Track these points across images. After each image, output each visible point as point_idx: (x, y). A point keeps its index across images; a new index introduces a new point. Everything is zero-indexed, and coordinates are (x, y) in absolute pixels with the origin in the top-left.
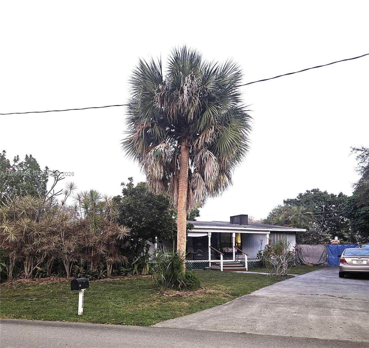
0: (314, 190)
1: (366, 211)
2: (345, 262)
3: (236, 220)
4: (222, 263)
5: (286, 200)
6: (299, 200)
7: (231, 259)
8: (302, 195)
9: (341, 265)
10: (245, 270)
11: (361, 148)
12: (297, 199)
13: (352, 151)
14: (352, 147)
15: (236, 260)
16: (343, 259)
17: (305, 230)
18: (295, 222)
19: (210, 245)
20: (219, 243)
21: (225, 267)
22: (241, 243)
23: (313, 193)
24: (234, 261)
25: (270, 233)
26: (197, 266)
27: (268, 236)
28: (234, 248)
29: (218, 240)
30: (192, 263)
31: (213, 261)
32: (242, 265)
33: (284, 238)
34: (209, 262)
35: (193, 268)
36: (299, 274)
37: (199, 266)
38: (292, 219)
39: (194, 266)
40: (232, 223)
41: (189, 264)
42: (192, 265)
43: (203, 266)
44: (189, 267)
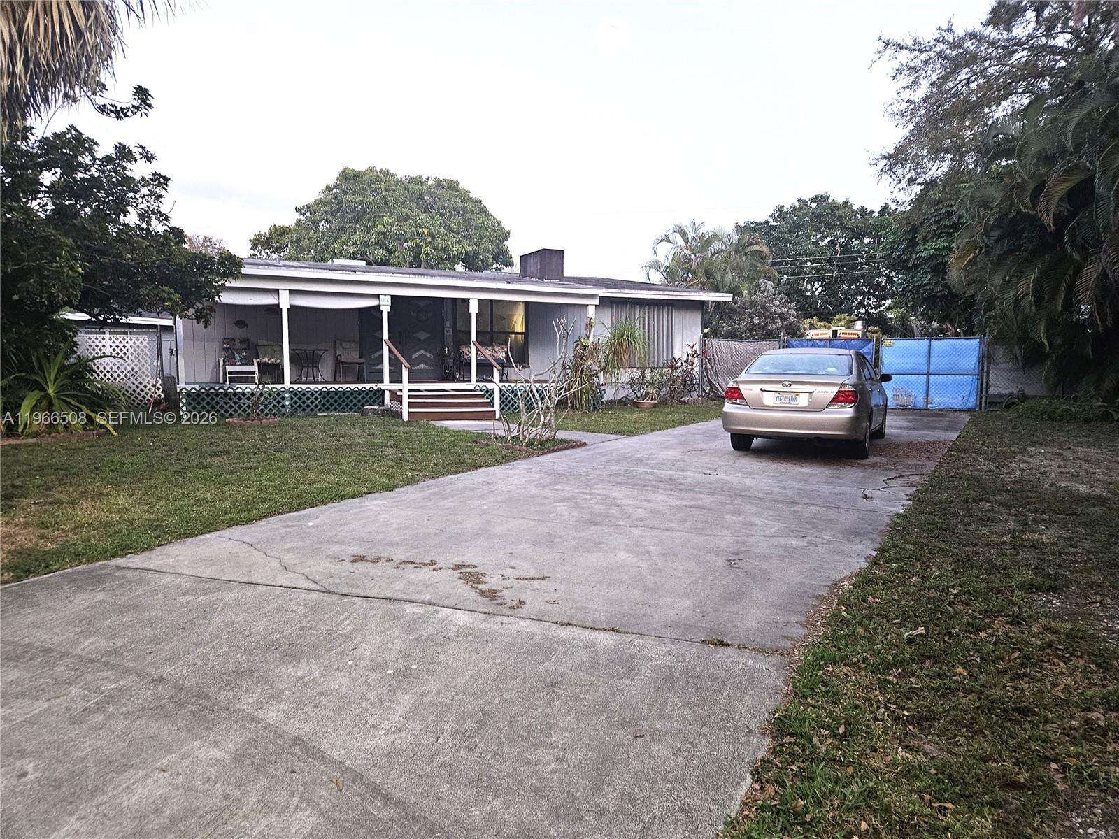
0: (817, 197)
1: (935, 249)
2: (741, 397)
3: (531, 265)
4: (405, 394)
5: (742, 224)
6: (775, 224)
7: (464, 381)
8: (785, 210)
9: (728, 407)
10: (490, 416)
11: (910, 43)
12: (770, 220)
13: (881, 49)
14: (883, 38)
15: (481, 384)
16: (735, 386)
17: (728, 297)
18: (708, 274)
19: (386, 335)
20: (449, 332)
21: (415, 407)
22: (526, 334)
23: (814, 205)
24: (472, 387)
25: (598, 303)
26: (336, 401)
27: (591, 311)
28: (473, 349)
29: (448, 324)
30: (316, 392)
31: (395, 387)
32: (489, 400)
33: (663, 321)
34: (384, 391)
35: (324, 409)
36: (630, 433)
37: (344, 401)
38: (700, 264)
39: (328, 401)
40: (524, 274)
41: (308, 395)
42: (316, 398)
43: (359, 401)
44: (308, 406)
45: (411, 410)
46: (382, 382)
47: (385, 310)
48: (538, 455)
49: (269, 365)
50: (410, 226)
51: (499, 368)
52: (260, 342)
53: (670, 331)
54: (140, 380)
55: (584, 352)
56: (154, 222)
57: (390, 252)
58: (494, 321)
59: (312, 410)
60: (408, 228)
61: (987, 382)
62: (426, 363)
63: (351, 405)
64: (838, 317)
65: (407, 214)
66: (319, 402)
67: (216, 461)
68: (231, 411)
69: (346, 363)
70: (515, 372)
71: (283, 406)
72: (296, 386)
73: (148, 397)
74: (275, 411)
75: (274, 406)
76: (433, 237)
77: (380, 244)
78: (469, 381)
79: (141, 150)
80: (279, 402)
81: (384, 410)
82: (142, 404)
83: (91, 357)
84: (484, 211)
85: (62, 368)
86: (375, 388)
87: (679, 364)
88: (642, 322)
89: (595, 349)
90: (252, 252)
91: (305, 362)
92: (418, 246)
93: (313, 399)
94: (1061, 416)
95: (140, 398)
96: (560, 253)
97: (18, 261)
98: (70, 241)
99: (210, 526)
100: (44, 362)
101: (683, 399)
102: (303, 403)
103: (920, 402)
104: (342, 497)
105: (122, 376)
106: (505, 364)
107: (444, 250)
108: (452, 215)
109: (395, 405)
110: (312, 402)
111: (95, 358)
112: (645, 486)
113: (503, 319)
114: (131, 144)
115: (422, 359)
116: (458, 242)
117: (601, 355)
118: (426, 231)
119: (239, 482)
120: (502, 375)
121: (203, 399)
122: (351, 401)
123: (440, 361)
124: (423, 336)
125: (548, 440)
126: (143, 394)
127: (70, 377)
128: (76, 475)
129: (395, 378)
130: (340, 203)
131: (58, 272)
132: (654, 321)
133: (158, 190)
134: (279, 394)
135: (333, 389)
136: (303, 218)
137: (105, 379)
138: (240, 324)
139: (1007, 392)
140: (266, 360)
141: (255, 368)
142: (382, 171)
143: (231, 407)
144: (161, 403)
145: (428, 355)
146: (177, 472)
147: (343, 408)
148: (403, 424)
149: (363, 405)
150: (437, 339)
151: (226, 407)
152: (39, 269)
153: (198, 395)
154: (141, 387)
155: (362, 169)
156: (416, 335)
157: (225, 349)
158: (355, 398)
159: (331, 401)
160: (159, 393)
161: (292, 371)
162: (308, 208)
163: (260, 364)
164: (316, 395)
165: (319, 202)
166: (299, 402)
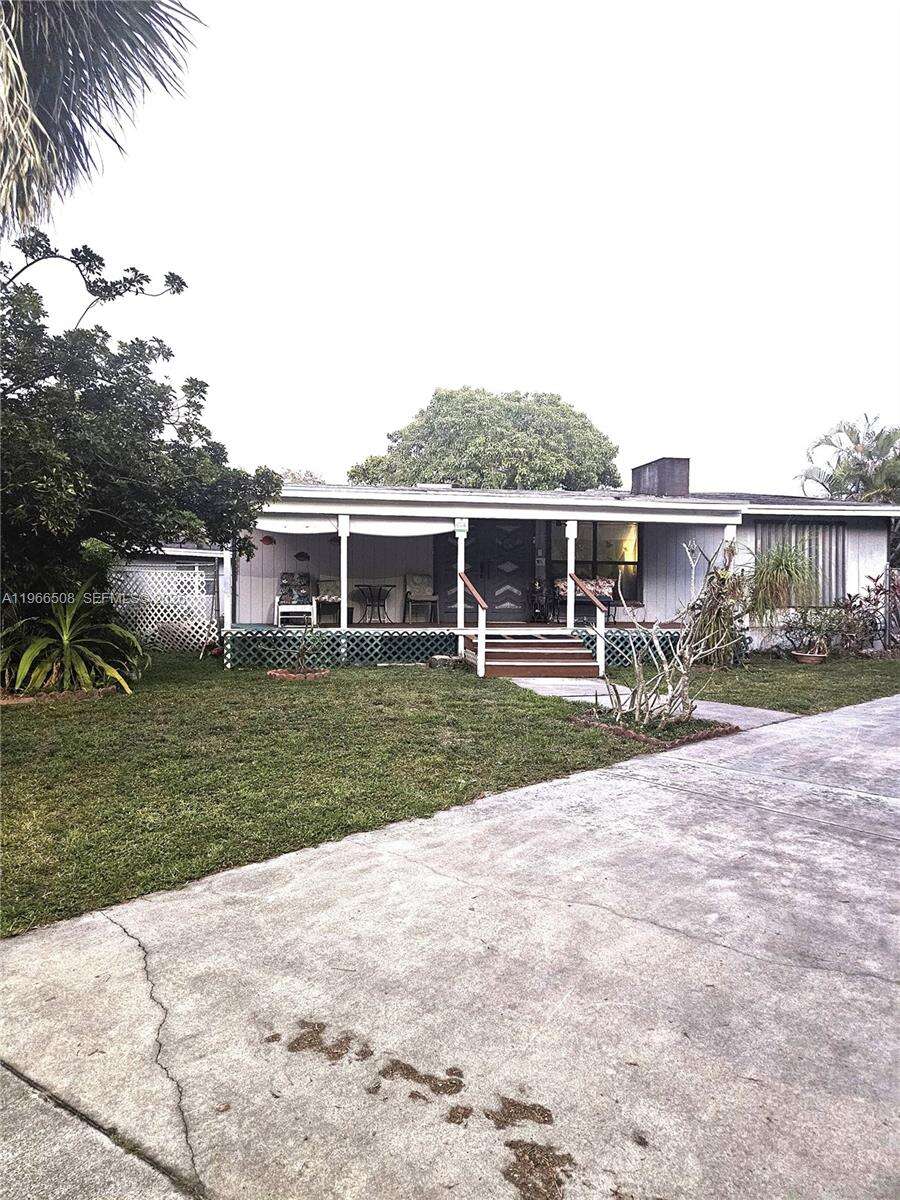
3: (647, 478)
4: (481, 642)
7: (558, 625)
10: (591, 673)
15: (580, 630)
18: (891, 482)
19: (460, 568)
20: (541, 562)
21: (493, 659)
22: (639, 564)
24: (568, 633)
25: (740, 522)
26: (400, 649)
27: (730, 533)
28: (570, 583)
29: (540, 553)
30: (377, 637)
31: (470, 632)
32: (590, 651)
33: (830, 544)
34: (457, 636)
35: (385, 658)
36: (803, 709)
37: (409, 649)
38: (879, 471)
39: (390, 649)
40: (637, 491)
41: (368, 641)
42: (377, 645)
43: (427, 649)
44: (367, 655)
45: (488, 663)
46: (455, 624)
47: (462, 536)
48: (666, 749)
49: (330, 604)
50: (505, 446)
51: (605, 609)
52: (322, 578)
53: (840, 559)
54: (196, 620)
55: (721, 588)
57: (482, 475)
58: (599, 549)
59: (372, 659)
60: (502, 448)
62: (512, 601)
63: (418, 654)
65: (502, 433)
66: (380, 650)
68: (279, 660)
69: (417, 602)
70: (625, 613)
71: (338, 654)
72: (353, 631)
73: (202, 640)
74: (328, 660)
75: (328, 654)
76: (530, 457)
77: (472, 467)
78: (565, 624)
79: (156, 345)
80: (333, 650)
81: (456, 661)
82: (197, 647)
84: (587, 426)
86: (447, 633)
87: (857, 603)
88: (807, 546)
89: (738, 584)
91: (368, 598)
92: (513, 468)
93: (372, 645)
95: (195, 640)
96: (685, 462)
101: (864, 651)
102: (361, 652)
105: (179, 616)
106: (611, 603)
107: (542, 470)
108: (552, 432)
109: (470, 654)
110: (372, 650)
112: (879, 840)
113: (609, 545)
115: (508, 596)
116: (558, 461)
117: (746, 591)
118: (522, 450)
120: (608, 615)
121: (249, 645)
122: (418, 649)
123: (530, 599)
124: (508, 567)
125: (678, 722)
126: (198, 636)
129: (472, 622)
130: (432, 427)
132: (817, 545)
133: (196, 399)
134: (333, 640)
135: (396, 634)
136: (395, 445)
138: (301, 556)
140: (326, 597)
141: (312, 609)
142: (477, 392)
143: (280, 655)
145: (515, 591)
147: (408, 657)
148: (478, 680)
149: (432, 654)
150: (526, 571)
153: (244, 641)
154: (196, 628)
155: (456, 388)
156: (501, 567)
157: (283, 585)
158: (423, 645)
159: (395, 648)
160: (214, 635)
161: (350, 612)
162: (400, 434)
163: (319, 603)
164: (377, 641)
165: (412, 428)
166: (357, 650)
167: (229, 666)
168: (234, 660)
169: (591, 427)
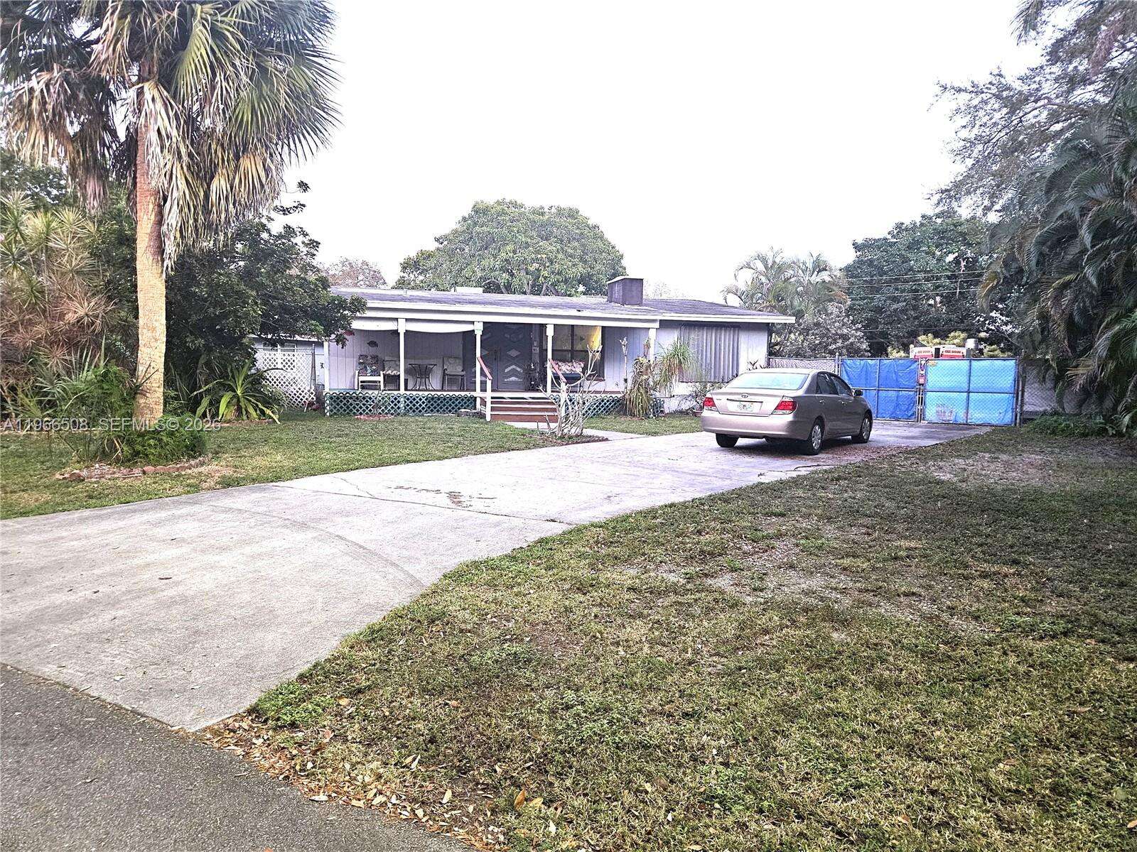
2: (714, 405)
3: (616, 291)
4: (489, 401)
5: (860, 241)
6: (894, 240)
7: (540, 391)
8: (905, 227)
9: (705, 413)
11: (968, 86)
12: (889, 237)
13: (938, 93)
14: (941, 83)
15: (553, 394)
16: (710, 396)
18: (779, 298)
19: (478, 354)
21: (497, 410)
22: (603, 352)
23: (939, 221)
24: (545, 396)
25: (658, 326)
26: (438, 405)
27: (652, 333)
28: (549, 364)
29: (535, 344)
30: (424, 397)
31: (483, 395)
33: (730, 340)
34: (476, 397)
35: (429, 410)
37: (444, 405)
38: (770, 290)
39: (432, 405)
41: (418, 400)
42: (423, 403)
43: (456, 406)
44: (417, 408)
45: (493, 413)
46: (475, 390)
47: (479, 334)
48: (562, 445)
49: (392, 376)
50: (530, 252)
52: (387, 359)
53: (736, 350)
54: (299, 386)
55: (641, 369)
56: (310, 273)
57: (512, 277)
58: (575, 342)
59: (420, 411)
60: (528, 254)
61: (1022, 400)
62: (516, 376)
63: (450, 408)
64: (952, 334)
66: (426, 405)
67: (338, 440)
68: (361, 411)
69: (451, 375)
70: (591, 385)
71: (399, 408)
72: (408, 393)
73: (304, 399)
74: (392, 411)
75: (392, 408)
76: (551, 262)
77: (503, 269)
78: (544, 390)
79: (300, 230)
80: (395, 405)
81: (474, 412)
82: (300, 404)
83: (266, 369)
84: (600, 236)
85: (247, 377)
86: (469, 395)
88: (709, 342)
89: (649, 366)
90: (402, 274)
91: (419, 372)
93: (421, 403)
94: (1063, 431)
95: (299, 400)
96: (640, 281)
97: (223, 306)
98: (254, 293)
99: (325, 471)
100: (236, 372)
102: (413, 407)
103: (961, 418)
104: (408, 462)
105: (287, 383)
109: (483, 408)
110: (420, 405)
111: (268, 370)
113: (582, 339)
114: (294, 225)
115: (514, 373)
116: (574, 265)
118: (544, 256)
119: (348, 451)
121: (341, 401)
122: (450, 405)
123: (528, 375)
124: (514, 353)
125: (576, 435)
126: (301, 397)
127: (251, 383)
128: (254, 444)
129: (484, 390)
130: (472, 234)
131: (247, 314)
132: (720, 341)
133: (312, 251)
134: (396, 399)
135: (436, 396)
136: (442, 246)
137: (275, 385)
138: (372, 344)
139: (1041, 409)
140: (390, 372)
141: (381, 379)
143: (361, 408)
144: (313, 404)
145: (518, 369)
146: (313, 444)
147: (444, 410)
148: (487, 423)
149: (459, 409)
150: (526, 357)
151: (358, 407)
152: (236, 311)
153: (338, 398)
154: (300, 392)
156: (509, 353)
157: (360, 363)
158: (453, 403)
159: (435, 405)
160: (312, 396)
161: (406, 381)
162: (446, 237)
163: (384, 375)
164: (423, 400)
165: (455, 232)
166: (411, 405)
167: (328, 414)
168: (331, 411)
169: (602, 238)
